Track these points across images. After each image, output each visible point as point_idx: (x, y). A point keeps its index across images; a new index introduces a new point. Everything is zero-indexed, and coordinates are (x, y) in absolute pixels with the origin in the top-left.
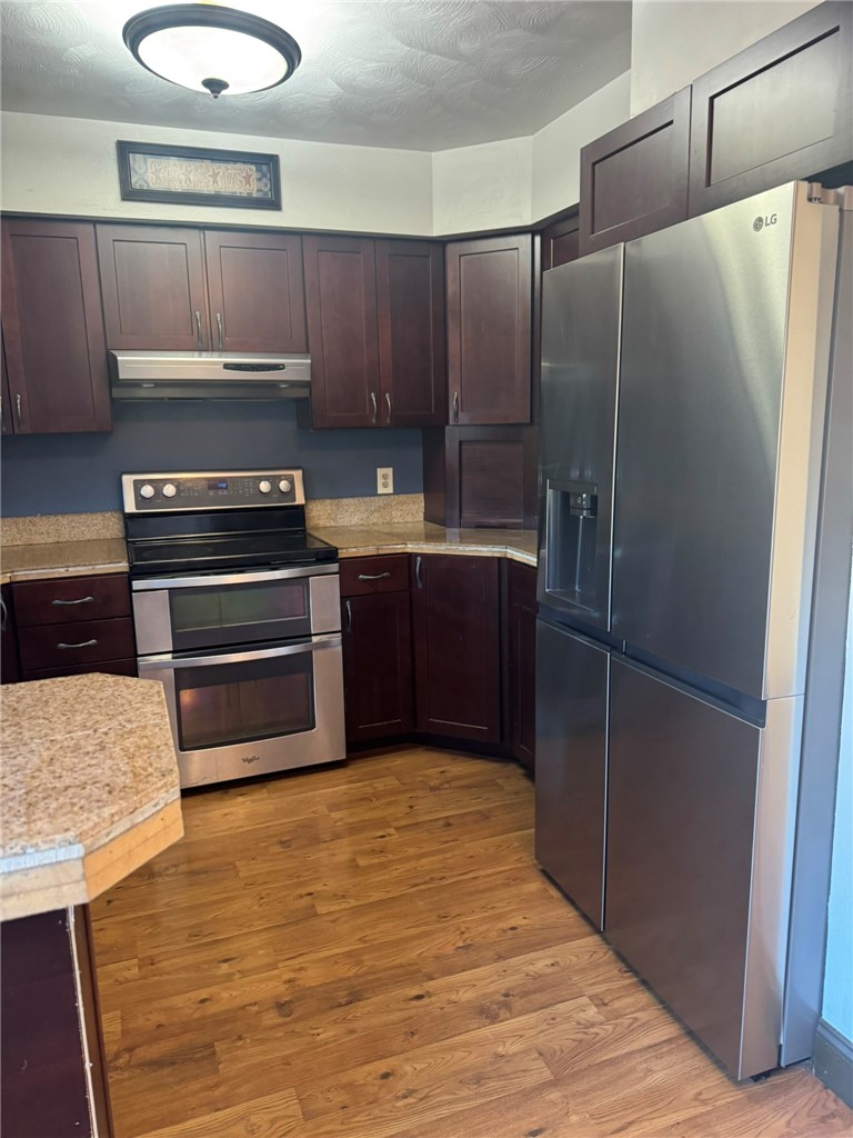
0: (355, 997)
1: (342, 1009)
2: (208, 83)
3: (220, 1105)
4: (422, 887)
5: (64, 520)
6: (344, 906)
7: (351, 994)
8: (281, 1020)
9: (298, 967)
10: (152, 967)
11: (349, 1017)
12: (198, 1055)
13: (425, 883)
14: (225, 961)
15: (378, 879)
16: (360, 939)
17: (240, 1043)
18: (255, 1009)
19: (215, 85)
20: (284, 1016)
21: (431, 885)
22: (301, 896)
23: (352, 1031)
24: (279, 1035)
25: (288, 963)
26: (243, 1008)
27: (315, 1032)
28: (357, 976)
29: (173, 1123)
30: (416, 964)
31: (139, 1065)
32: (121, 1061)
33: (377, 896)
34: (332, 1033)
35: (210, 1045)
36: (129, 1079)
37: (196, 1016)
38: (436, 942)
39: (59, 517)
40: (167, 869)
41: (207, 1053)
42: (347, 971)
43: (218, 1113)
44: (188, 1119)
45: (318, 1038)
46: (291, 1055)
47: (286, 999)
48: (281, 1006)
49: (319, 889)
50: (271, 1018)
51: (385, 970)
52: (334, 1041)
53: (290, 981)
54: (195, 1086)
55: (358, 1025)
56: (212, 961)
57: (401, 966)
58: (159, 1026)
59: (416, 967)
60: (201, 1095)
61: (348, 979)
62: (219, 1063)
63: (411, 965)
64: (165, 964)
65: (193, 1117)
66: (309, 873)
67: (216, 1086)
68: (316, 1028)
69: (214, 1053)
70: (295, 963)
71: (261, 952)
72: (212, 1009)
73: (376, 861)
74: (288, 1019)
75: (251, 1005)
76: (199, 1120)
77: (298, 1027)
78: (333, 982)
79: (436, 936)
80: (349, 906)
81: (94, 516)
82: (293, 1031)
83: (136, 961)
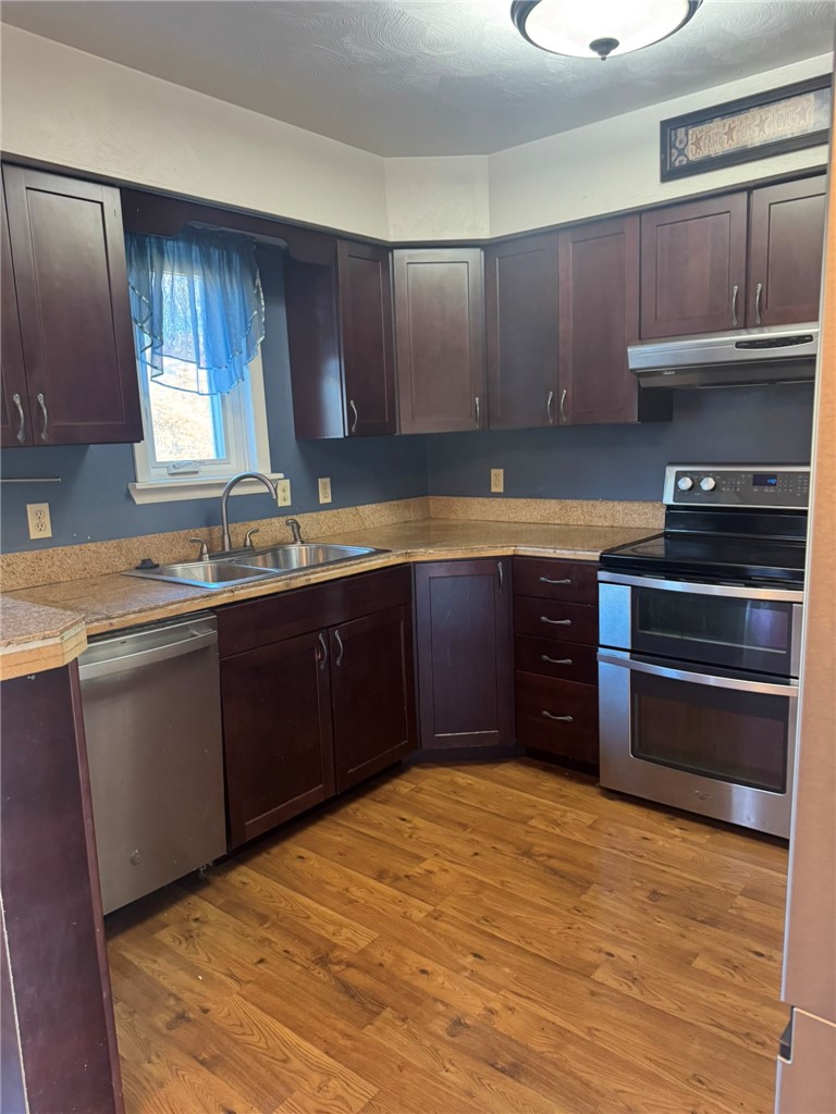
0: (514, 1071)
1: (490, 1069)
2: (596, 46)
3: (333, 1052)
4: (724, 1034)
5: (619, 507)
6: (624, 989)
7: (514, 1065)
8: (442, 1033)
9: (511, 1005)
10: (434, 921)
11: (485, 1082)
12: (370, 1006)
13: (733, 1032)
14: (475, 955)
15: (691, 990)
16: (590, 1029)
17: (399, 1023)
18: (441, 1007)
19: (604, 46)
20: (448, 1034)
21: (738, 1041)
22: (600, 951)
23: (470, 1095)
24: (427, 1043)
25: (511, 996)
26: (436, 1000)
27: (448, 1066)
28: (541, 1056)
29: (301, 1035)
30: (603, 1096)
31: (338, 979)
32: (337, 968)
33: (665, 1004)
34: (456, 1080)
35: (383, 1005)
36: (324, 983)
37: (406, 978)
38: (654, 1096)
39: (616, 503)
40: (542, 855)
41: (375, 1009)
42: (538, 1043)
43: (325, 1056)
44: (308, 1041)
45: (444, 1073)
46: (410, 1065)
47: (468, 1022)
48: (458, 1025)
49: (624, 956)
50: (439, 1026)
51: (569, 1073)
52: (449, 1087)
53: (492, 1011)
54: (341, 1025)
55: (484, 1095)
56: (468, 947)
57: (586, 1084)
58: (381, 965)
59: (598, 1099)
60: (336, 1034)
61: (531, 1051)
62: (371, 1024)
63: (598, 1092)
64: (443, 925)
65: (312, 1043)
66: (636, 936)
67: (349, 1037)
68: (453, 1065)
69: (378, 1014)
70: (514, 1000)
71: (507, 970)
72: (421, 982)
73: (716, 972)
74: (448, 1038)
75: (442, 1002)
76: (313, 1048)
77: (445, 1051)
78: (516, 1042)
79: (662, 1090)
80: (627, 992)
81: (646, 505)
82: (437, 1050)
83: (431, 908)
